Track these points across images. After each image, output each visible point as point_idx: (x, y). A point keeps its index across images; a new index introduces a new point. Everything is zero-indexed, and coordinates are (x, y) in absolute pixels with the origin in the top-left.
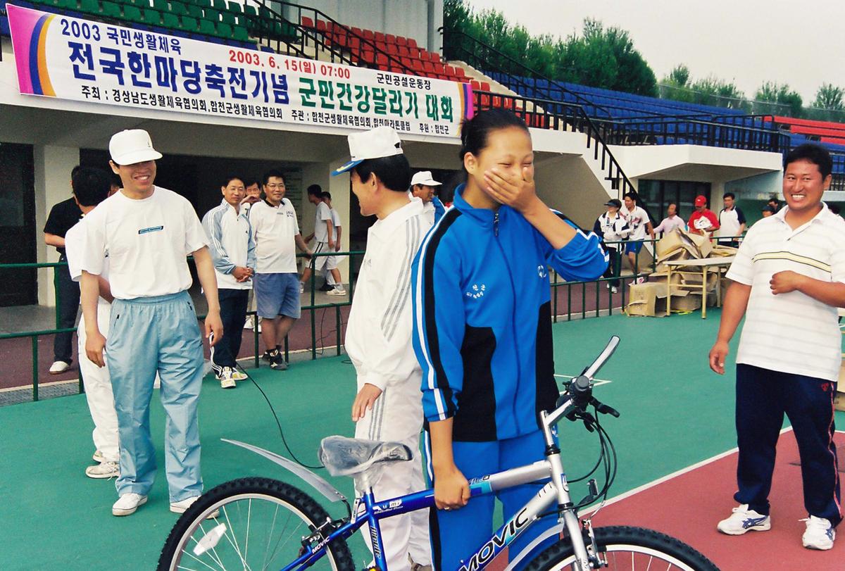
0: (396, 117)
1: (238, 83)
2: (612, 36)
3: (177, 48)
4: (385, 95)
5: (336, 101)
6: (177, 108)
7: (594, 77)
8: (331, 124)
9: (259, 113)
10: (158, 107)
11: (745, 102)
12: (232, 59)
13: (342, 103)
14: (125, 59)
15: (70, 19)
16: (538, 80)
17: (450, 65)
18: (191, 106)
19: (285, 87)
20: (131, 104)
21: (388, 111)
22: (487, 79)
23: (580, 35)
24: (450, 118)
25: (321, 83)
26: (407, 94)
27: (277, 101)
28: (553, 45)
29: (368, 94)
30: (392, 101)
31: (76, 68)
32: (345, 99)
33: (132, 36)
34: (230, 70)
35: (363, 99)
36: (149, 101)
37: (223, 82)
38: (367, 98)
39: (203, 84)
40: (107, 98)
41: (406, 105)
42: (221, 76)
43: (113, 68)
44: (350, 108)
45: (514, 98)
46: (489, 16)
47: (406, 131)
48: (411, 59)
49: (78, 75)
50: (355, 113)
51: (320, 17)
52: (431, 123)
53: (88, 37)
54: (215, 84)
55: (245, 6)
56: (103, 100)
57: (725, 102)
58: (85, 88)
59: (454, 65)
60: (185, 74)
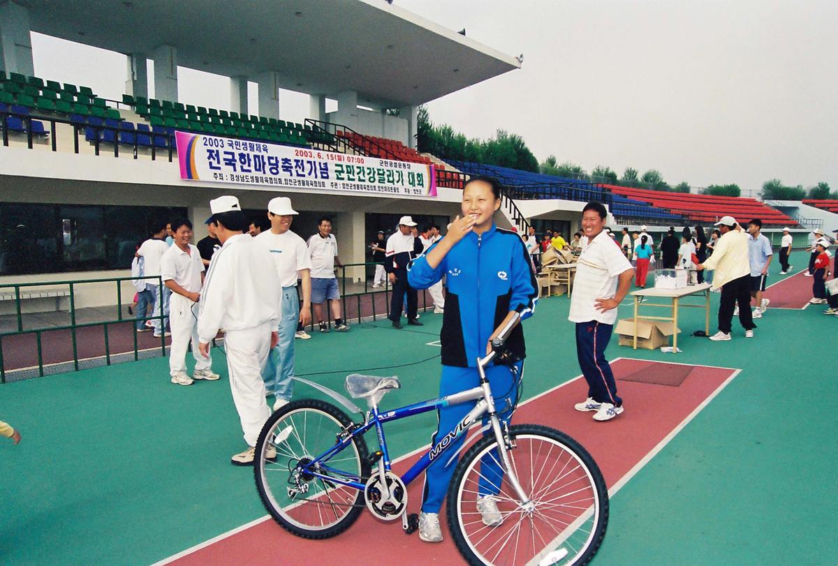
0: (391, 185)
1: (300, 168)
2: (513, 139)
3: (265, 150)
4: (384, 172)
5: (356, 177)
6: (265, 183)
7: (504, 162)
8: (353, 190)
9: (312, 184)
10: (255, 183)
11: (587, 177)
12: (297, 155)
13: (359, 177)
14: (237, 157)
15: (208, 137)
16: (472, 164)
17: (422, 155)
18: (274, 182)
19: (327, 169)
20: (240, 182)
21: (386, 181)
22: (443, 163)
23: (495, 139)
24: (422, 185)
25: (347, 166)
26: (397, 172)
27: (322, 177)
28: (480, 144)
29: (374, 172)
30: (389, 176)
31: (211, 163)
32: (361, 175)
33: (241, 144)
34: (295, 161)
35: (371, 175)
36: (250, 180)
37: (292, 167)
38: (374, 174)
39: (280, 169)
40: (227, 179)
41: (396, 178)
42: (291, 164)
43: (230, 163)
44: (364, 181)
45: (459, 173)
46: (443, 128)
47: (397, 193)
48: (399, 152)
49: (212, 167)
50: (367, 183)
51: (347, 130)
52: (411, 188)
53: (217, 146)
54: (287, 169)
55: (305, 125)
56: (225, 181)
57: (576, 176)
58: (215, 174)
59: (424, 155)
60: (270, 164)
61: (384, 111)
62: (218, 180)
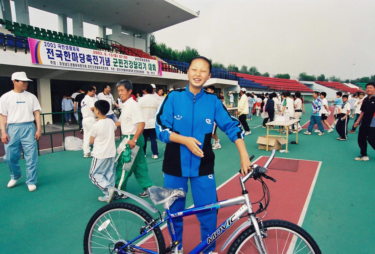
0: (140, 69)
1: (96, 60)
2: (193, 50)
3: (78, 50)
4: (137, 63)
5: (124, 65)
6: (78, 67)
8: (122, 72)
9: (102, 68)
10: (73, 67)
11: (225, 68)
12: (94, 53)
14: (63, 53)
15: (47, 42)
16: (176, 61)
18: (82, 66)
19: (109, 61)
20: (65, 66)
21: (138, 68)
22: (162, 60)
23: (185, 50)
24: (155, 70)
25: (119, 60)
26: (143, 63)
27: (107, 65)
28: (178, 52)
30: (139, 65)
31: (49, 56)
32: (126, 64)
33: (65, 46)
34: (93, 56)
35: (131, 64)
36: (70, 65)
37: (92, 60)
39: (86, 60)
40: (58, 64)
41: (143, 66)
42: (91, 58)
43: (59, 56)
44: (127, 67)
46: (162, 44)
47: (143, 73)
48: (142, 55)
49: (49, 58)
50: (129, 68)
51: (117, 44)
52: (150, 71)
53: (52, 47)
54: (89, 60)
55: (96, 41)
56: (56, 65)
58: (51, 61)
59: (153, 56)
60: (80, 57)
61: (134, 35)
62: (53, 65)
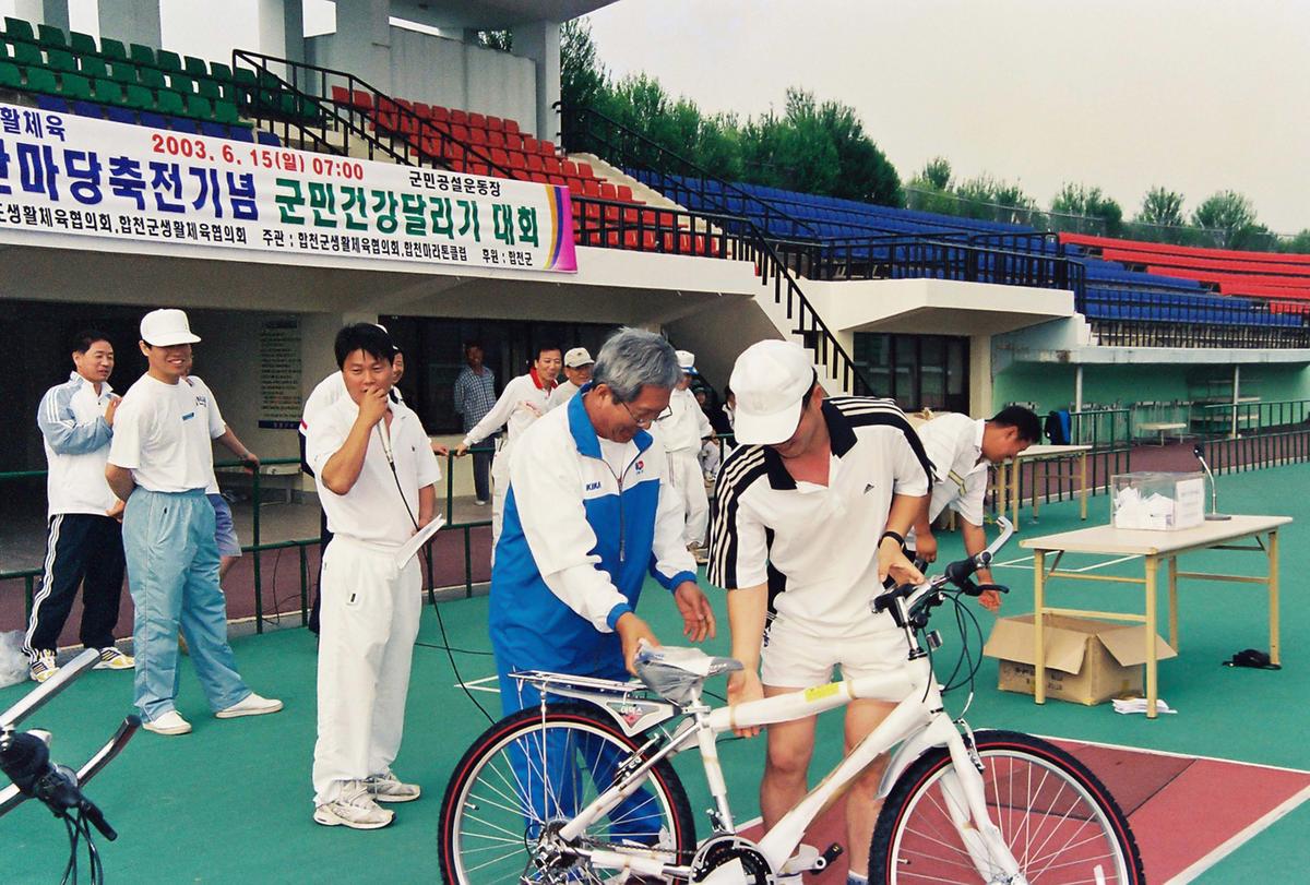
0: (443, 239)
1: (168, 186)
3: (57, 131)
4: (422, 205)
5: (340, 216)
6: (58, 227)
7: (805, 178)
8: (332, 252)
9: (205, 234)
10: (23, 225)
11: (1036, 214)
12: (157, 149)
13: (349, 216)
18: (85, 223)
19: (251, 193)
21: (429, 229)
24: (535, 240)
25: (312, 186)
26: (460, 203)
27: (238, 215)
29: (394, 204)
30: (434, 214)
32: (355, 212)
34: (153, 166)
35: (386, 211)
36: (6, 216)
37: (143, 185)
38: (392, 209)
39: (106, 189)
41: (459, 221)
42: (139, 175)
44: (364, 227)
47: (461, 262)
50: (373, 233)
52: (502, 247)
54: (128, 188)
60: (72, 172)
